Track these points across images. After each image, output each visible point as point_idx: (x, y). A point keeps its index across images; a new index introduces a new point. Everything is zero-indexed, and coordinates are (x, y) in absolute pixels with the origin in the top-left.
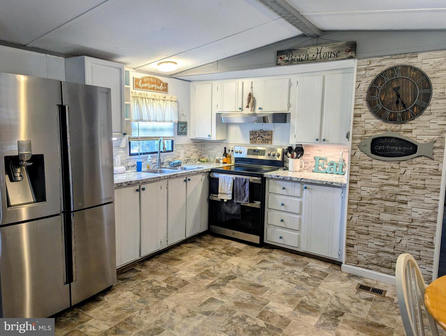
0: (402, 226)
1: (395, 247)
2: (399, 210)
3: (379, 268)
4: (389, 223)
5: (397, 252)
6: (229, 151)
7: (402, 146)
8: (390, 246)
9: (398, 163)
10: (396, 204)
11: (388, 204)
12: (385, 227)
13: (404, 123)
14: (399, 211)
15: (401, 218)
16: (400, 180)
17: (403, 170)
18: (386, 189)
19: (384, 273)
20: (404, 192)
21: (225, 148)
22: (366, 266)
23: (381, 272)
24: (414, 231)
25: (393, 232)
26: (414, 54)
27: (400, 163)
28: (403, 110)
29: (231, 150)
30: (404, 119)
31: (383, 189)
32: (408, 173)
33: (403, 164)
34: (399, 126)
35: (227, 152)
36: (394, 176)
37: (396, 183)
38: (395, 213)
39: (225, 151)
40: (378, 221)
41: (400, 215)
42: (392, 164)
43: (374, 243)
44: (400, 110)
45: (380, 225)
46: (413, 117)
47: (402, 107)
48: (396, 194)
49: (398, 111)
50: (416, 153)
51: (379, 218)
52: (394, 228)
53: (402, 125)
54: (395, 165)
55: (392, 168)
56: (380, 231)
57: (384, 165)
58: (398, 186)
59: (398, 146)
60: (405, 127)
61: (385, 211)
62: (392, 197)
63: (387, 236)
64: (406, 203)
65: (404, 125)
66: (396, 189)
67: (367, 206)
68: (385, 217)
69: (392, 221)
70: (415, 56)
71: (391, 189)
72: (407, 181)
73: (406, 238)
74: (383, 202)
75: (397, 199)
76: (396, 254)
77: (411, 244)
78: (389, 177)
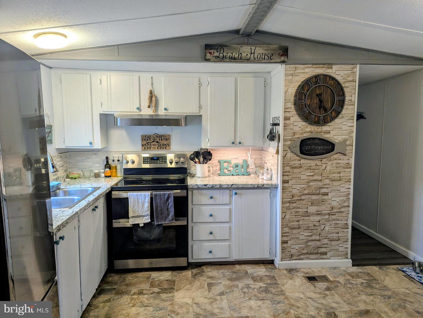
0: (325, 214)
1: (320, 234)
2: (322, 201)
3: (308, 256)
4: (315, 214)
5: (322, 238)
6: (113, 161)
7: (324, 145)
8: (316, 234)
9: (320, 161)
10: (320, 196)
11: (314, 197)
12: (312, 218)
13: (324, 125)
14: (322, 203)
15: (324, 208)
16: (323, 175)
17: (324, 166)
18: (312, 185)
19: (312, 259)
20: (325, 185)
21: (107, 158)
22: (298, 258)
23: (311, 259)
24: (334, 217)
25: (318, 221)
26: (330, 65)
27: (322, 161)
28: (324, 114)
29: (116, 159)
30: (325, 122)
31: (310, 185)
32: (328, 168)
33: (324, 161)
34: (321, 128)
35: (110, 162)
36: (318, 172)
37: (320, 178)
38: (319, 204)
39: (107, 162)
40: (307, 214)
41: (323, 205)
42: (316, 162)
43: (304, 235)
44: (322, 114)
45: (308, 218)
46: (333, 119)
47: (323, 111)
48: (320, 188)
49: (321, 114)
50: (333, 151)
51: (307, 212)
52: (319, 218)
53: (323, 127)
54: (319, 163)
55: (316, 165)
56: (308, 223)
57: (310, 163)
58: (321, 181)
59: (320, 146)
60: (325, 128)
61: (312, 204)
62: (317, 191)
63: (313, 226)
64: (327, 194)
65: (324, 126)
66: (320, 183)
67: (298, 202)
68: (312, 209)
69: (317, 212)
70: (331, 67)
71: (316, 184)
72: (327, 175)
73: (328, 224)
74: (310, 196)
75: (321, 192)
76: (321, 240)
77: (332, 228)
78: (314, 174)
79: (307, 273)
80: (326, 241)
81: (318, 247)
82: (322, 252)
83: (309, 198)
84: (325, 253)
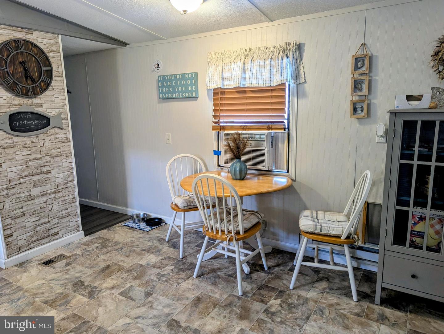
0: (51, 194)
1: (48, 216)
2: (46, 180)
3: (39, 242)
4: (40, 196)
5: (51, 219)
7: (38, 120)
8: (44, 217)
9: (36, 137)
10: (42, 175)
11: (35, 178)
12: (37, 201)
13: (35, 98)
14: (46, 182)
15: (49, 187)
16: (42, 153)
17: (42, 142)
18: (31, 165)
19: (44, 244)
20: (46, 163)
22: (28, 248)
23: (42, 244)
24: (60, 194)
25: (45, 203)
26: (30, 30)
27: (38, 137)
28: (32, 85)
30: (34, 93)
31: (29, 165)
32: (47, 144)
33: (41, 137)
34: (30, 100)
36: (35, 150)
37: (39, 156)
38: (43, 185)
40: (31, 198)
41: (47, 184)
42: (32, 138)
43: (30, 222)
44: (30, 85)
45: (33, 201)
46: (43, 91)
47: (31, 82)
48: (41, 167)
49: (28, 85)
50: (49, 125)
51: (30, 195)
52: (44, 199)
53: (33, 99)
54: (35, 139)
55: (33, 142)
56: (33, 207)
57: (25, 140)
58: (40, 158)
60: (36, 101)
61: (35, 186)
62: (38, 171)
63: (40, 209)
64: (49, 172)
66: (40, 162)
67: (17, 187)
68: (36, 191)
69: (42, 193)
70: (31, 32)
71: (35, 163)
72: (47, 152)
73: (55, 203)
75: (42, 171)
76: (51, 221)
77: (60, 206)
78: (31, 152)
79: (41, 260)
80: (56, 221)
81: (49, 230)
82: (53, 233)
83: (30, 179)
84: (57, 233)
